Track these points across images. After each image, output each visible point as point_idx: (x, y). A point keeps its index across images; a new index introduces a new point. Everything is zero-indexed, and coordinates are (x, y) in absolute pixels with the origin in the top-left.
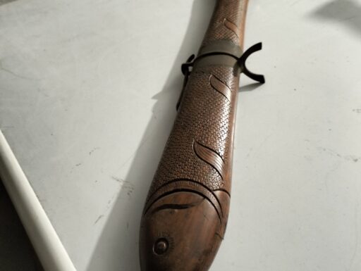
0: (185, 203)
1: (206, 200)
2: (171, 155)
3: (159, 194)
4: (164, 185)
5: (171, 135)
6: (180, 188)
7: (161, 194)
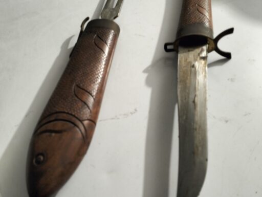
0: (61, 129)
1: (76, 127)
6: (59, 118)
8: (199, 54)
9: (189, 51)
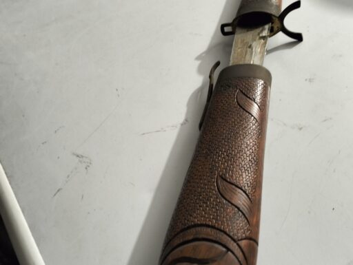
0: (206, 257)
1: (229, 253)
2: (191, 191)
3: (177, 241)
4: (183, 230)
5: (192, 163)
6: (201, 236)
7: (179, 242)
8: (259, 34)
9: (248, 31)
